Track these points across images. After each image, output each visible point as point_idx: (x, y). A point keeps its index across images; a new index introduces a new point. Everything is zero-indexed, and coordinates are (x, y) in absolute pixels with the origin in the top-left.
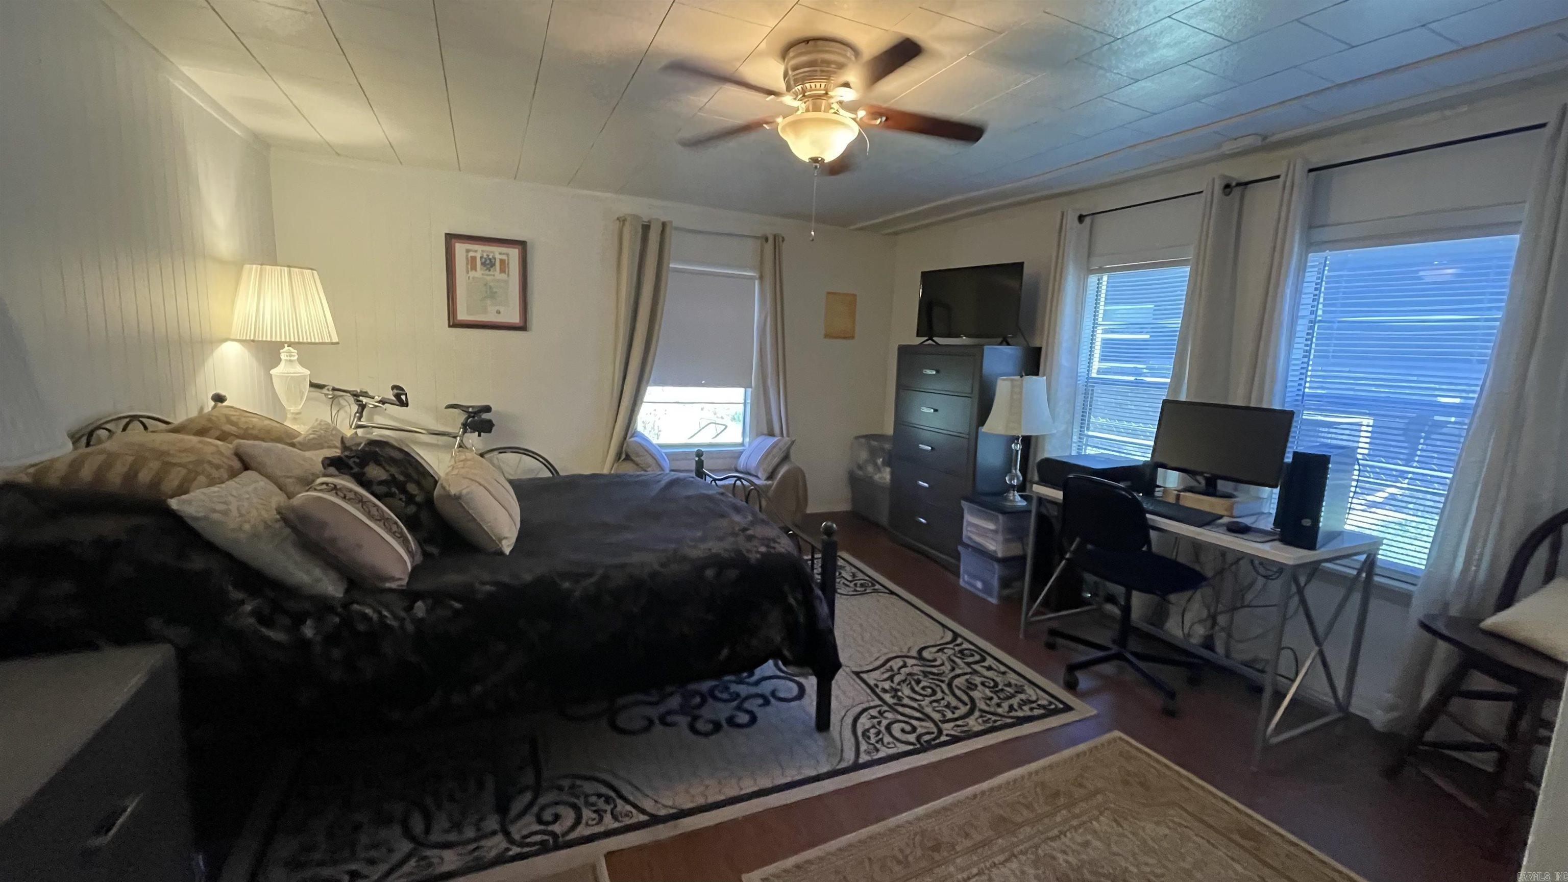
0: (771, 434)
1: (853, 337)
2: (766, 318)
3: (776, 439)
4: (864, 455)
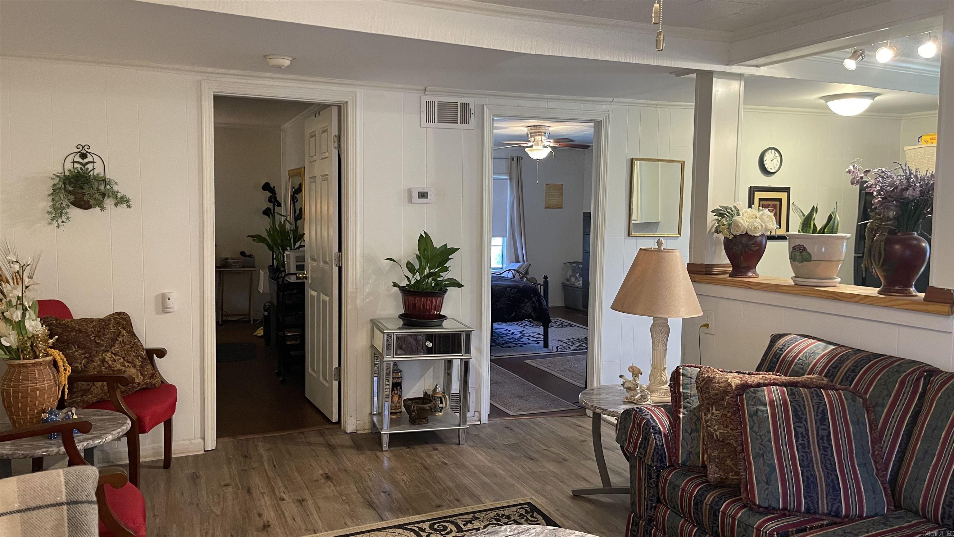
0: (518, 261)
1: (562, 208)
2: (513, 200)
3: (520, 264)
4: (570, 273)
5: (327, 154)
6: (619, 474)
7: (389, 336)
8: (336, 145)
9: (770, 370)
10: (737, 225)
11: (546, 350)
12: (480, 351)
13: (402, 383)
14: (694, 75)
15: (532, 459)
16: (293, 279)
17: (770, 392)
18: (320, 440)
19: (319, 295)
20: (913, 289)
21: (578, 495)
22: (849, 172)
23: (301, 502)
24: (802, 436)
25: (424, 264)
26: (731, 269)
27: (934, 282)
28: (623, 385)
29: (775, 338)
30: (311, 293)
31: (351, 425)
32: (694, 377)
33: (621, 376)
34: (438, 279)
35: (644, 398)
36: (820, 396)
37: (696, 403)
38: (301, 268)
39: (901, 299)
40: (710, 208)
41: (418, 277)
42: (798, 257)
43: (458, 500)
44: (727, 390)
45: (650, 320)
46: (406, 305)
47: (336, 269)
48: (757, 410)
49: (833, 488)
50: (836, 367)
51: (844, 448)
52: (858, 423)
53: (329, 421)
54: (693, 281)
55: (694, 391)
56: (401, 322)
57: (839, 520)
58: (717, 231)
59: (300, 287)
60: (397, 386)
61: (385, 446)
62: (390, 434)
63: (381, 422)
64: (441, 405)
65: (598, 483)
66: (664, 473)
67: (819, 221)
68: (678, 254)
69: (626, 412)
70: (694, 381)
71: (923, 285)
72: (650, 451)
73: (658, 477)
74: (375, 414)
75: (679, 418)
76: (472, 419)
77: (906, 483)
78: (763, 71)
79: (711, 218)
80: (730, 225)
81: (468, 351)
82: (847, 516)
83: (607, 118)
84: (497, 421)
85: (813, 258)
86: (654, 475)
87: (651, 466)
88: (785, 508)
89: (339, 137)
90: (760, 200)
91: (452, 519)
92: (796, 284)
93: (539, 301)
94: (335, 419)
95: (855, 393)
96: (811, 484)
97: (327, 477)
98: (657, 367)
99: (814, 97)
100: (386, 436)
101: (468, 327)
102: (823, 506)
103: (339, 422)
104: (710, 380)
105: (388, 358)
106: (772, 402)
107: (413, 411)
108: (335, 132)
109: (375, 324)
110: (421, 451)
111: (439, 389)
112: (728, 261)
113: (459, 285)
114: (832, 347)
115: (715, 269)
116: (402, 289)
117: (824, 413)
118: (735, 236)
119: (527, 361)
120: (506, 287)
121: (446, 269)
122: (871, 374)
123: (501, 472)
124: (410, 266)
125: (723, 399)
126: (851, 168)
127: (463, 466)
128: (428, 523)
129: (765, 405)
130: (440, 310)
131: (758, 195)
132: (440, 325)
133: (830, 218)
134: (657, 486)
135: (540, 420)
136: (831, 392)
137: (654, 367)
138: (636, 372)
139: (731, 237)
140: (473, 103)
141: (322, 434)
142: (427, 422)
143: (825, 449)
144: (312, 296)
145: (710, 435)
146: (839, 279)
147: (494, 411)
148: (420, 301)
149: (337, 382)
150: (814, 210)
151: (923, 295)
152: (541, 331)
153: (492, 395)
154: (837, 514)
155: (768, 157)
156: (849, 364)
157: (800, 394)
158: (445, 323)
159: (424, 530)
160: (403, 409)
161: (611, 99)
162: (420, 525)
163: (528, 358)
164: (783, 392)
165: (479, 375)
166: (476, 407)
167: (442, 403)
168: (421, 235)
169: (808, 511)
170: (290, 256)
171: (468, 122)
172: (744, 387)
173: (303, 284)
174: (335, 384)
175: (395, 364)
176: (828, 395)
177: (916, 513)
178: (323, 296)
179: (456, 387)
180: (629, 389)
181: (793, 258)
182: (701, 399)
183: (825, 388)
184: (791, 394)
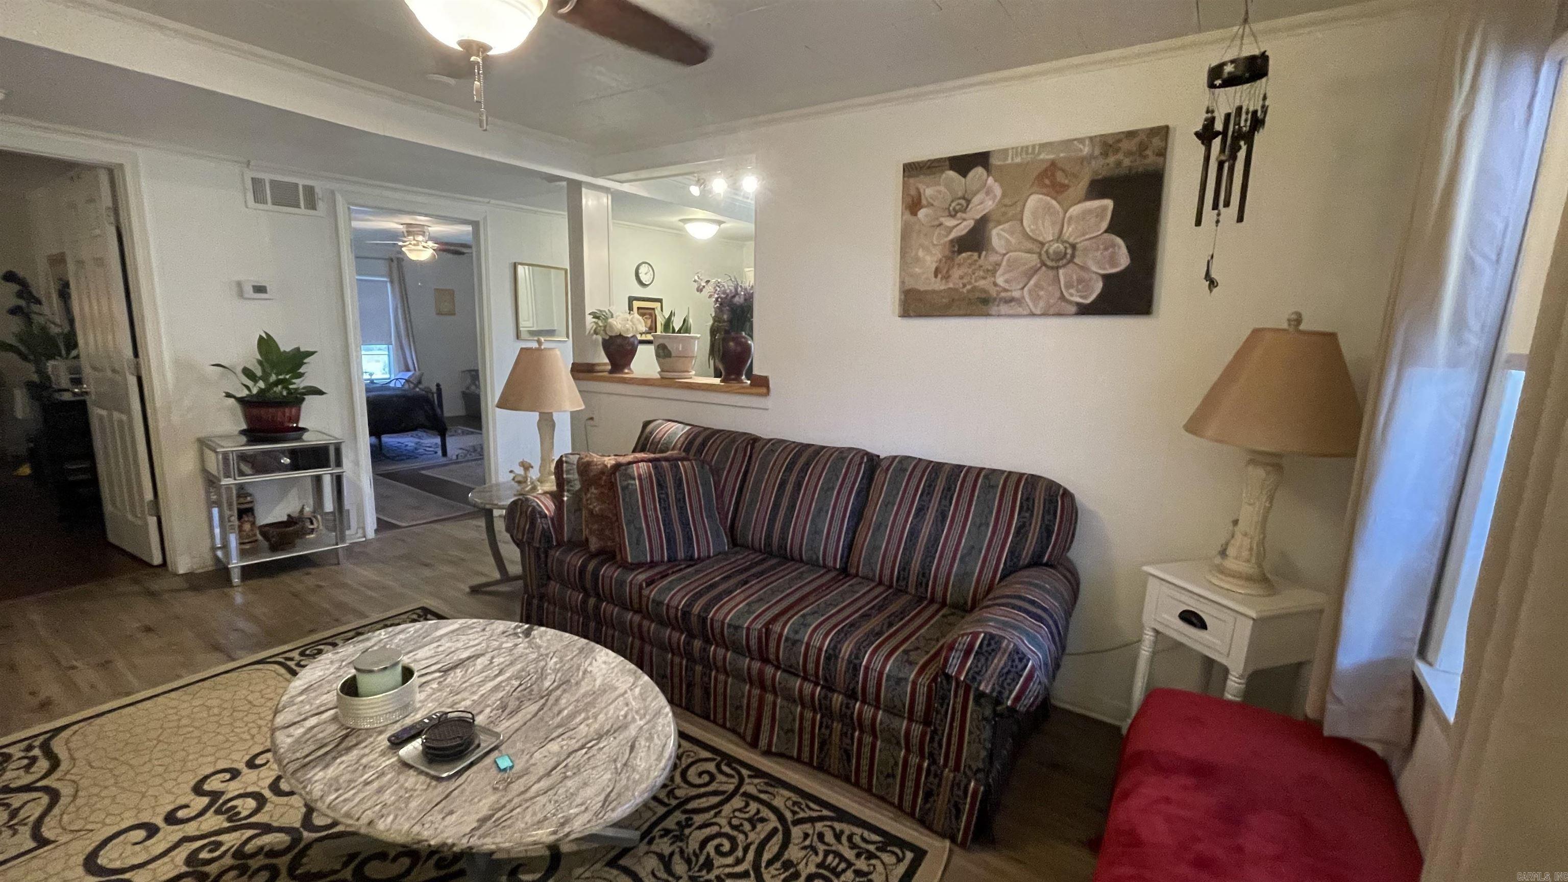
0: (408, 370)
1: (454, 314)
2: (397, 305)
3: (410, 374)
4: (469, 381)
5: (98, 232)
6: (512, 562)
7: (225, 456)
8: (112, 219)
9: (643, 450)
10: (611, 327)
11: (445, 459)
12: (357, 463)
13: (255, 508)
14: (564, 183)
15: (426, 565)
16: (67, 397)
17: (638, 468)
18: (136, 588)
19: (110, 416)
20: (743, 377)
21: (475, 590)
22: (695, 281)
23: (105, 665)
24: (664, 501)
25: (268, 370)
26: (609, 367)
27: (756, 371)
28: (513, 479)
29: (646, 424)
30: (97, 413)
31: (183, 564)
32: (575, 462)
33: (511, 472)
34: (291, 387)
35: (534, 488)
36: (678, 467)
37: (578, 486)
38: (77, 382)
39: (735, 385)
40: (588, 311)
41: (261, 384)
42: (662, 354)
43: (337, 620)
44: (604, 471)
45: (536, 415)
46: (248, 418)
47: (132, 381)
48: (628, 484)
49: (688, 539)
50: (691, 443)
51: (696, 505)
52: (706, 484)
53: (151, 566)
54: (574, 378)
55: (576, 476)
56: (244, 439)
57: (692, 563)
58: (596, 332)
59: (80, 408)
60: (246, 512)
61: (236, 580)
62: (243, 567)
63: (227, 554)
64: (312, 527)
65: (497, 575)
66: (552, 552)
67: (677, 324)
68: (558, 353)
69: (514, 503)
70: (575, 467)
71: (750, 375)
72: (537, 534)
73: (546, 557)
74: (219, 548)
75: (563, 501)
76: (353, 535)
77: (740, 524)
78: (626, 188)
79: (589, 320)
80: (605, 327)
81: (339, 464)
82: (699, 558)
83: (485, 219)
84: (388, 534)
85: (673, 354)
86: (542, 556)
87: (538, 548)
88: (652, 561)
89: (116, 210)
90: (638, 308)
91: (330, 640)
92: (662, 378)
93: (433, 409)
94: (157, 560)
95: (703, 462)
96: (671, 540)
97: (148, 630)
98: (544, 460)
99: (674, 219)
100: (236, 570)
101: (336, 439)
102: (681, 554)
103: (164, 564)
104: (588, 464)
105: (225, 482)
106: (640, 476)
107: (273, 537)
108: (107, 201)
109: (204, 444)
110: (289, 580)
111: (308, 510)
112: (606, 361)
113: (320, 393)
114: (688, 428)
115: (598, 368)
116: (240, 400)
117: (681, 480)
118: (611, 337)
119: (423, 472)
120: (391, 397)
121: (301, 375)
122: (715, 446)
123: (391, 583)
124: (247, 372)
125: (600, 479)
126: (696, 278)
127: (344, 585)
128: (298, 651)
129: (634, 479)
130: (297, 421)
131: (636, 304)
132: (299, 439)
133: (685, 320)
134: (546, 565)
135: (437, 526)
136: (685, 463)
137: (543, 459)
138: (526, 467)
139: (607, 338)
140: (320, 187)
141: (136, 581)
142: (294, 546)
143: (682, 509)
144: (101, 418)
145: (591, 512)
146: (693, 373)
147: (382, 525)
148: (266, 413)
149: (155, 518)
150: (672, 314)
151: (749, 382)
152: (438, 440)
153: (379, 509)
154: (691, 558)
155: (643, 270)
156: (699, 440)
157: (662, 467)
158: (306, 436)
159: (291, 659)
160: (259, 537)
161: (487, 200)
162: (287, 655)
163: (423, 469)
164: (648, 467)
165: (358, 489)
166: (358, 522)
167: (312, 523)
168: (261, 336)
169: (669, 560)
170: (57, 369)
171: (314, 207)
172: (617, 466)
173: (84, 403)
174: (152, 521)
175: (241, 487)
176: (683, 466)
177: (747, 547)
178: (116, 415)
179: (329, 505)
180: (519, 482)
181: (658, 356)
182: (583, 482)
183: (682, 459)
184: (655, 468)
